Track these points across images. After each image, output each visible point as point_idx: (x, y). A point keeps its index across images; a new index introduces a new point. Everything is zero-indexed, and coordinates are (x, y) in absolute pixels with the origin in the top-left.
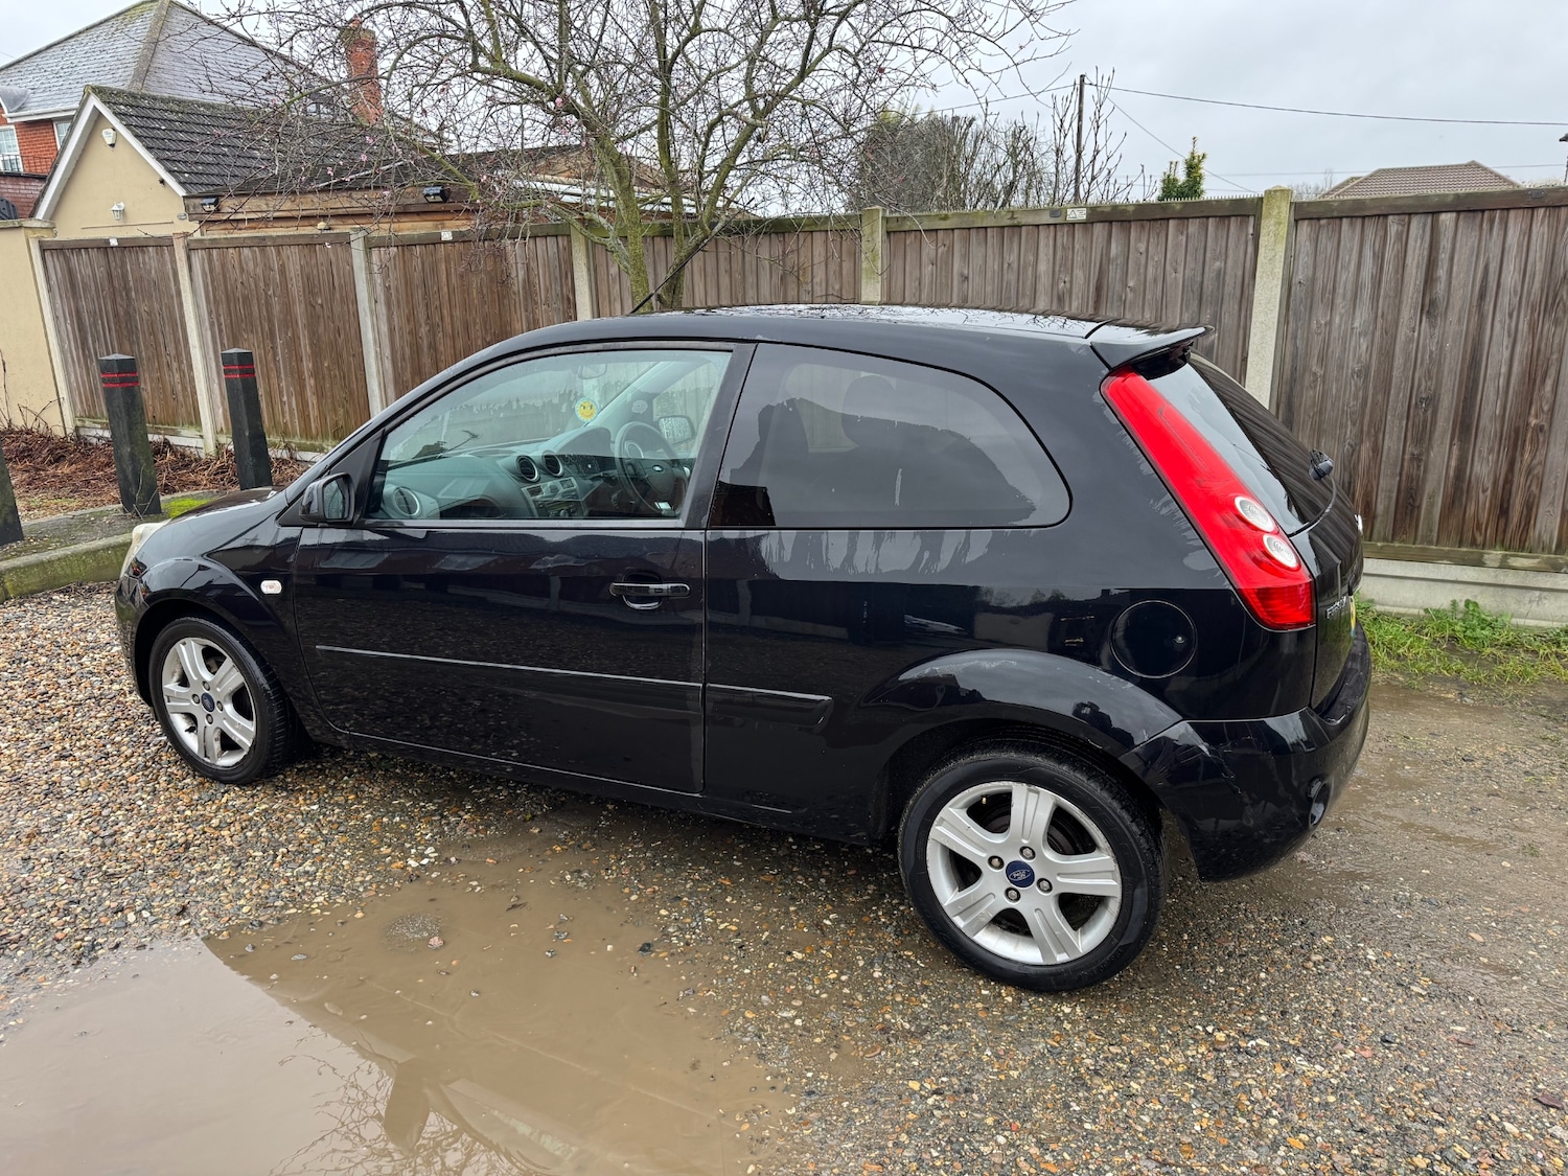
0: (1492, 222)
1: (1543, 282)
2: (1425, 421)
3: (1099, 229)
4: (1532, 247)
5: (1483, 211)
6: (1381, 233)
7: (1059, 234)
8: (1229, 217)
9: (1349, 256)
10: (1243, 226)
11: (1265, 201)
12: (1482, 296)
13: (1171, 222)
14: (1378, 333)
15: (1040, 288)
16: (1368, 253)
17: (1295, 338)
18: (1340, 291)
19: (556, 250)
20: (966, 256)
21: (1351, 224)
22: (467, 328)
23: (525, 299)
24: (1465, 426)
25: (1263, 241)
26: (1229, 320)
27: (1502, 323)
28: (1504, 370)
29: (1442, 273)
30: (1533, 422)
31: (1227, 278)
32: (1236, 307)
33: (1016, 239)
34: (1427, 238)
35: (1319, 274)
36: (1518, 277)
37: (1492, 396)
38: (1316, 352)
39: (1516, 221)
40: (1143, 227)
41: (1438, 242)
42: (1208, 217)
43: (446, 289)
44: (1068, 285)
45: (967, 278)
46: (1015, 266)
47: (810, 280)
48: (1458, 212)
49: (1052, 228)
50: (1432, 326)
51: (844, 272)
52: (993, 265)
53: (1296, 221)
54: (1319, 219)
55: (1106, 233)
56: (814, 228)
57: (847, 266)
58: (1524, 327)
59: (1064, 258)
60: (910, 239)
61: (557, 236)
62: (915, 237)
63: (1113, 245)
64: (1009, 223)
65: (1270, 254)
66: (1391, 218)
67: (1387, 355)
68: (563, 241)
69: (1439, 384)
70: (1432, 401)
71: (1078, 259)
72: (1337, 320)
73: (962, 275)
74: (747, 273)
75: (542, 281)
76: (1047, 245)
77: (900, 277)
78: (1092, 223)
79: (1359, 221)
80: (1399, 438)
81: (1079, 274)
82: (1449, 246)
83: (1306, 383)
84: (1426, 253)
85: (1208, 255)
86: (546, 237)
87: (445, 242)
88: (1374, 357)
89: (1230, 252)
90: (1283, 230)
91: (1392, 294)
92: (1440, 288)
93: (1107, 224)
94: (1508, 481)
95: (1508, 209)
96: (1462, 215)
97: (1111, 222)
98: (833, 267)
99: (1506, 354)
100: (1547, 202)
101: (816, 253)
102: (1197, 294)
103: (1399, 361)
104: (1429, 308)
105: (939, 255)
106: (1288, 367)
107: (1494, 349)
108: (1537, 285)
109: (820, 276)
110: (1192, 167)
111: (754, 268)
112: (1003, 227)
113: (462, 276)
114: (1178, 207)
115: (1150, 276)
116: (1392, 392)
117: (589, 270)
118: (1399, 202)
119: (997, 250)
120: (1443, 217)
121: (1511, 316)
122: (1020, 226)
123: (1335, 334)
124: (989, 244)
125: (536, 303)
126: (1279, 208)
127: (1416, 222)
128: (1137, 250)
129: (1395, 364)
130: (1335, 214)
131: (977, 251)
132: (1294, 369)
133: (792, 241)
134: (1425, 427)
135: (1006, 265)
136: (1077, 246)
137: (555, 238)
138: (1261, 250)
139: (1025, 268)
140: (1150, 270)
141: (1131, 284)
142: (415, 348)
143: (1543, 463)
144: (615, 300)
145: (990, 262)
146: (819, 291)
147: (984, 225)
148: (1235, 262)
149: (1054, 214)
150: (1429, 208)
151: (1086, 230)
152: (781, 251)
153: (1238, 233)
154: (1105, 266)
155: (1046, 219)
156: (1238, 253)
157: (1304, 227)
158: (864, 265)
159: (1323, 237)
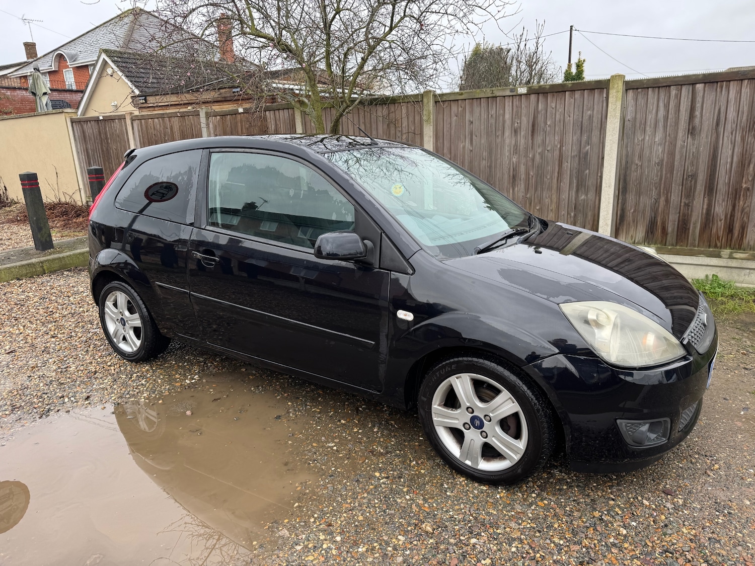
0: (722, 87)
1: (748, 116)
2: (691, 187)
3: (533, 97)
4: (742, 100)
5: (717, 82)
6: (668, 95)
7: (514, 100)
8: (594, 89)
9: (652, 105)
10: (601, 93)
11: (611, 81)
12: (718, 124)
13: (567, 93)
14: (667, 144)
15: (506, 126)
16: (661, 105)
17: (627, 147)
18: (648, 123)
19: (288, 115)
20: (472, 112)
21: (653, 91)
24: (710, 189)
25: (610, 100)
26: (595, 139)
27: (728, 137)
28: (729, 160)
29: (698, 113)
30: (744, 186)
31: (594, 119)
32: (599, 133)
33: (494, 103)
34: (690, 96)
35: (638, 116)
36: (735, 115)
37: (724, 173)
38: (637, 154)
39: (733, 86)
40: (553, 95)
41: (695, 98)
42: (584, 90)
44: (519, 124)
45: (472, 122)
46: (494, 116)
47: (400, 125)
48: (705, 83)
49: (511, 97)
50: (694, 139)
51: (416, 121)
53: (626, 90)
54: (637, 89)
55: (536, 99)
57: (417, 118)
58: (738, 139)
59: (517, 112)
60: (446, 104)
61: (288, 109)
62: (448, 104)
63: (540, 105)
64: (491, 95)
65: (614, 107)
66: (672, 87)
67: (672, 154)
68: (291, 111)
69: (697, 169)
70: (694, 177)
71: (524, 111)
72: (647, 138)
73: (470, 121)
75: (282, 130)
76: (509, 106)
77: (441, 124)
78: (530, 94)
79: (657, 89)
80: (678, 195)
81: (524, 119)
82: (701, 100)
83: (633, 169)
84: (690, 104)
85: (585, 108)
86: (283, 109)
87: (240, 113)
88: (665, 155)
89: (595, 107)
90: (620, 94)
91: (673, 124)
92: (697, 121)
93: (537, 95)
94: (732, 216)
95: (730, 81)
96: (707, 85)
97: (538, 94)
98: (411, 119)
99: (730, 152)
100: (749, 77)
101: (403, 113)
102: (580, 127)
103: (677, 157)
104: (692, 131)
105: (459, 112)
106: (624, 162)
107: (724, 150)
108: (744, 118)
109: (405, 124)
110: (579, 66)
111: (375, 121)
112: (488, 98)
113: (248, 129)
114: (570, 85)
115: (557, 119)
116: (675, 172)
117: (302, 124)
118: (676, 79)
119: (486, 109)
120: (698, 86)
121: (732, 134)
122: (496, 97)
123: (646, 145)
124: (482, 106)
126: (618, 84)
127: (684, 88)
128: (551, 107)
129: (676, 159)
130: (645, 86)
131: (477, 110)
132: (627, 162)
133: (392, 107)
134: (691, 189)
135: (490, 116)
136: (523, 106)
138: (610, 105)
139: (499, 117)
140: (558, 116)
141: (549, 123)
143: (750, 206)
145: (483, 115)
146: (405, 131)
147: (479, 97)
148: (598, 111)
149: (512, 91)
150: (690, 81)
151: (527, 98)
152: (387, 112)
153: (599, 97)
154: (536, 115)
155: (508, 93)
156: (599, 107)
157: (630, 93)
158: (425, 118)
159: (639, 97)
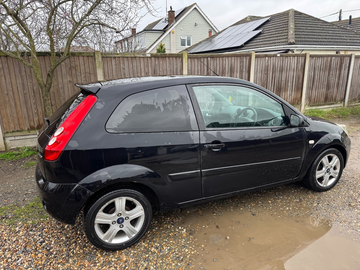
0: (215, 59)
3: (153, 59)
4: (220, 64)
5: (214, 57)
7: (145, 59)
8: (177, 57)
11: (183, 54)
13: (167, 58)
15: (142, 71)
18: (196, 71)
20: (124, 63)
25: (183, 62)
33: (135, 60)
40: (161, 58)
41: (208, 63)
42: (173, 57)
44: (148, 70)
46: (136, 66)
47: (79, 69)
49: (143, 58)
51: (90, 67)
52: (131, 66)
54: (191, 58)
55: (154, 59)
56: (79, 55)
57: (91, 65)
59: (146, 65)
60: (108, 59)
62: (110, 58)
63: (156, 62)
64: (133, 56)
65: (185, 65)
66: (202, 58)
71: (149, 65)
73: (123, 68)
76: (142, 62)
77: (107, 68)
78: (152, 57)
79: (197, 59)
81: (150, 68)
82: (210, 63)
85: (174, 65)
89: (178, 64)
90: (187, 60)
93: (154, 58)
95: (217, 57)
96: (211, 58)
97: (155, 57)
98: (86, 65)
100: (221, 56)
101: (81, 62)
102: (173, 72)
105: (117, 63)
108: (221, 70)
109: (82, 68)
110: (162, 47)
112: (132, 57)
115: (164, 69)
119: (131, 62)
122: (136, 57)
124: (129, 61)
127: (205, 59)
128: (161, 63)
130: (194, 57)
131: (126, 62)
133: (72, 59)
135: (133, 66)
136: (149, 62)
138: (184, 64)
139: (138, 67)
140: (164, 67)
141: (160, 70)
145: (130, 65)
146: (82, 72)
147: (128, 56)
148: (179, 66)
151: (150, 59)
152: (69, 61)
153: (179, 60)
154: (155, 66)
155: (142, 56)
156: (179, 64)
157: (189, 59)
158: (97, 65)
159: (192, 61)
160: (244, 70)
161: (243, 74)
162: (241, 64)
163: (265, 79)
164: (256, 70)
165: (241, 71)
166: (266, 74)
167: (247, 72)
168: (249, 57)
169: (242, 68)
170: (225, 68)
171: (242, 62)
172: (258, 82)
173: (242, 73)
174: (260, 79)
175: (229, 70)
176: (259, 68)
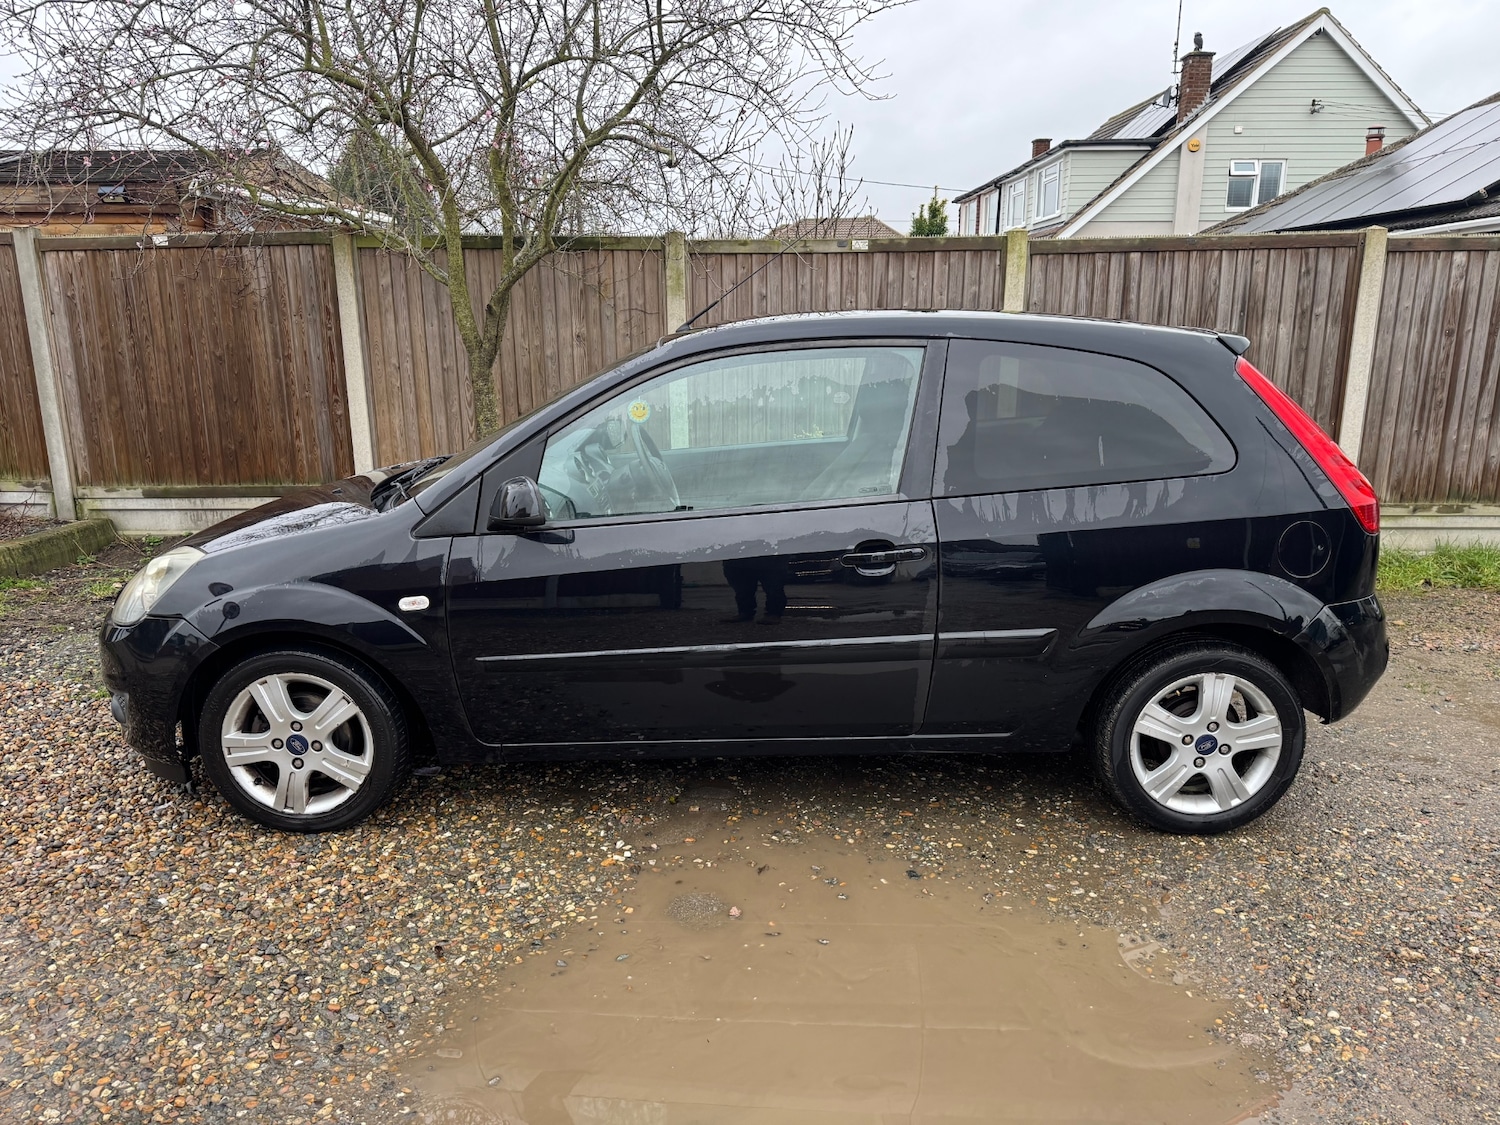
0: (1164, 260)
3: (879, 259)
4: (1190, 279)
5: (1158, 252)
6: (1091, 266)
7: (845, 262)
8: (981, 251)
9: (1070, 283)
10: (991, 258)
11: (1008, 240)
13: (937, 254)
15: (830, 307)
16: (1083, 281)
19: (310, 259)
20: (764, 279)
21: (1070, 260)
22: (188, 341)
23: (270, 309)
25: (1009, 270)
29: (1133, 296)
31: (981, 299)
33: (808, 264)
34: (1122, 271)
35: (1049, 297)
36: (1182, 300)
39: (1179, 260)
40: (914, 257)
41: (1130, 274)
42: (965, 251)
43: (158, 299)
44: (854, 304)
45: (765, 297)
46: (808, 287)
47: (612, 295)
48: (1142, 252)
49: (839, 256)
51: (647, 288)
52: (789, 286)
53: (1032, 256)
54: (1047, 255)
55: (884, 262)
56: (615, 247)
57: (650, 284)
59: (850, 282)
60: (711, 261)
61: (312, 245)
62: (716, 259)
63: (891, 273)
64: (802, 250)
65: (1015, 281)
66: (1097, 255)
68: (320, 250)
71: (862, 282)
73: (761, 295)
74: (544, 287)
75: (291, 291)
76: (835, 271)
78: (873, 253)
79: (1076, 257)
81: (863, 295)
82: (1137, 277)
84: (1122, 283)
85: (966, 281)
86: (298, 245)
87: (158, 248)
89: (983, 279)
90: (1024, 262)
93: (885, 254)
95: (1174, 251)
96: (1145, 255)
97: (888, 253)
98: (636, 283)
100: (1199, 247)
101: (618, 270)
105: (739, 276)
108: (1194, 306)
109: (622, 291)
110: (935, 211)
111: (551, 283)
112: (797, 253)
113: (181, 286)
114: (942, 242)
115: (921, 298)
117: (355, 280)
118: (1104, 244)
119: (791, 272)
120: (1132, 255)
122: (811, 254)
124: (784, 268)
125: (284, 314)
126: (1020, 244)
127: (1115, 258)
128: (910, 277)
130: (1059, 252)
131: (774, 274)
133: (592, 259)
135: (800, 287)
136: (860, 272)
137: (309, 248)
138: (1008, 278)
139: (817, 290)
140: (921, 292)
141: (906, 304)
142: (112, 366)
144: (386, 310)
145: (785, 284)
146: (622, 305)
148: (987, 287)
149: (841, 244)
150: (1122, 248)
151: (867, 259)
152: (580, 266)
153: (988, 264)
154: (884, 289)
155: (834, 248)
156: (989, 280)
157: (1037, 260)
158: (669, 283)
159: (1050, 268)
160: (1321, 309)
161: (1314, 330)
162: (1304, 282)
163: (1442, 355)
164: (1391, 314)
165: (1303, 313)
166: (1450, 334)
167: (1335, 321)
168: (1352, 252)
169: (1308, 302)
170: (1214, 300)
171: (1308, 272)
172: (1400, 369)
173: (1306, 323)
174: (1411, 356)
175: (1238, 307)
176: (1407, 303)
